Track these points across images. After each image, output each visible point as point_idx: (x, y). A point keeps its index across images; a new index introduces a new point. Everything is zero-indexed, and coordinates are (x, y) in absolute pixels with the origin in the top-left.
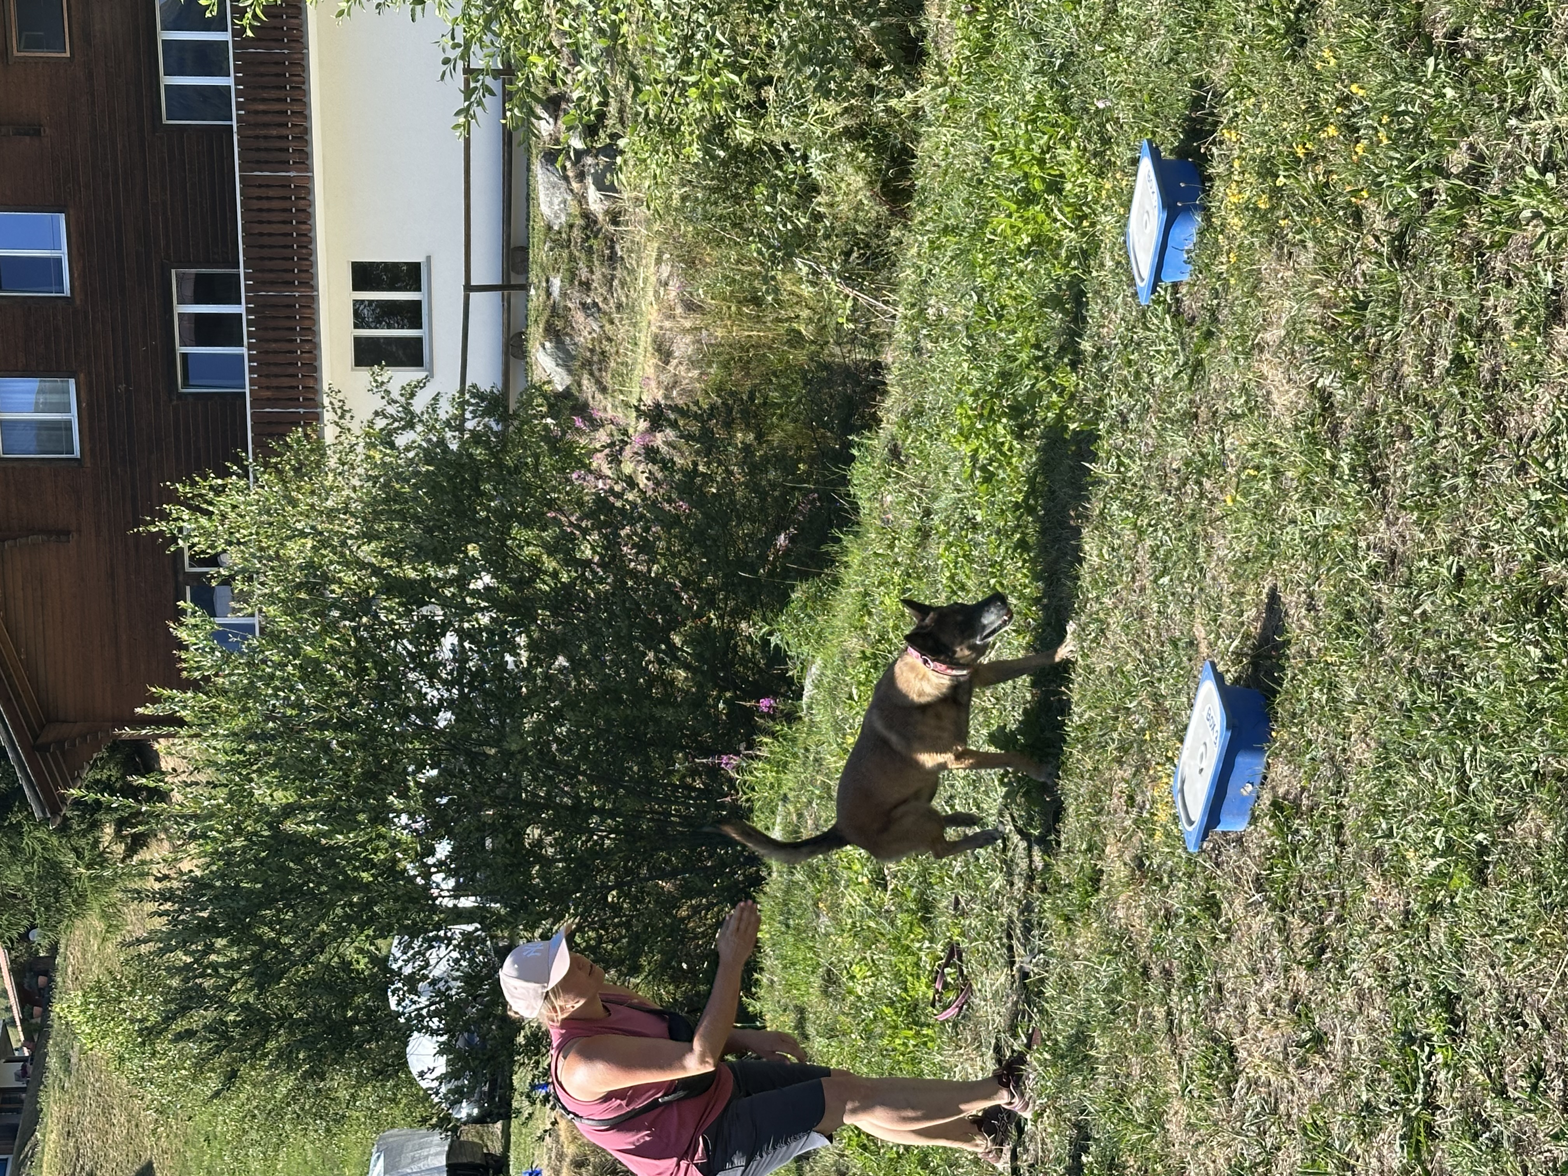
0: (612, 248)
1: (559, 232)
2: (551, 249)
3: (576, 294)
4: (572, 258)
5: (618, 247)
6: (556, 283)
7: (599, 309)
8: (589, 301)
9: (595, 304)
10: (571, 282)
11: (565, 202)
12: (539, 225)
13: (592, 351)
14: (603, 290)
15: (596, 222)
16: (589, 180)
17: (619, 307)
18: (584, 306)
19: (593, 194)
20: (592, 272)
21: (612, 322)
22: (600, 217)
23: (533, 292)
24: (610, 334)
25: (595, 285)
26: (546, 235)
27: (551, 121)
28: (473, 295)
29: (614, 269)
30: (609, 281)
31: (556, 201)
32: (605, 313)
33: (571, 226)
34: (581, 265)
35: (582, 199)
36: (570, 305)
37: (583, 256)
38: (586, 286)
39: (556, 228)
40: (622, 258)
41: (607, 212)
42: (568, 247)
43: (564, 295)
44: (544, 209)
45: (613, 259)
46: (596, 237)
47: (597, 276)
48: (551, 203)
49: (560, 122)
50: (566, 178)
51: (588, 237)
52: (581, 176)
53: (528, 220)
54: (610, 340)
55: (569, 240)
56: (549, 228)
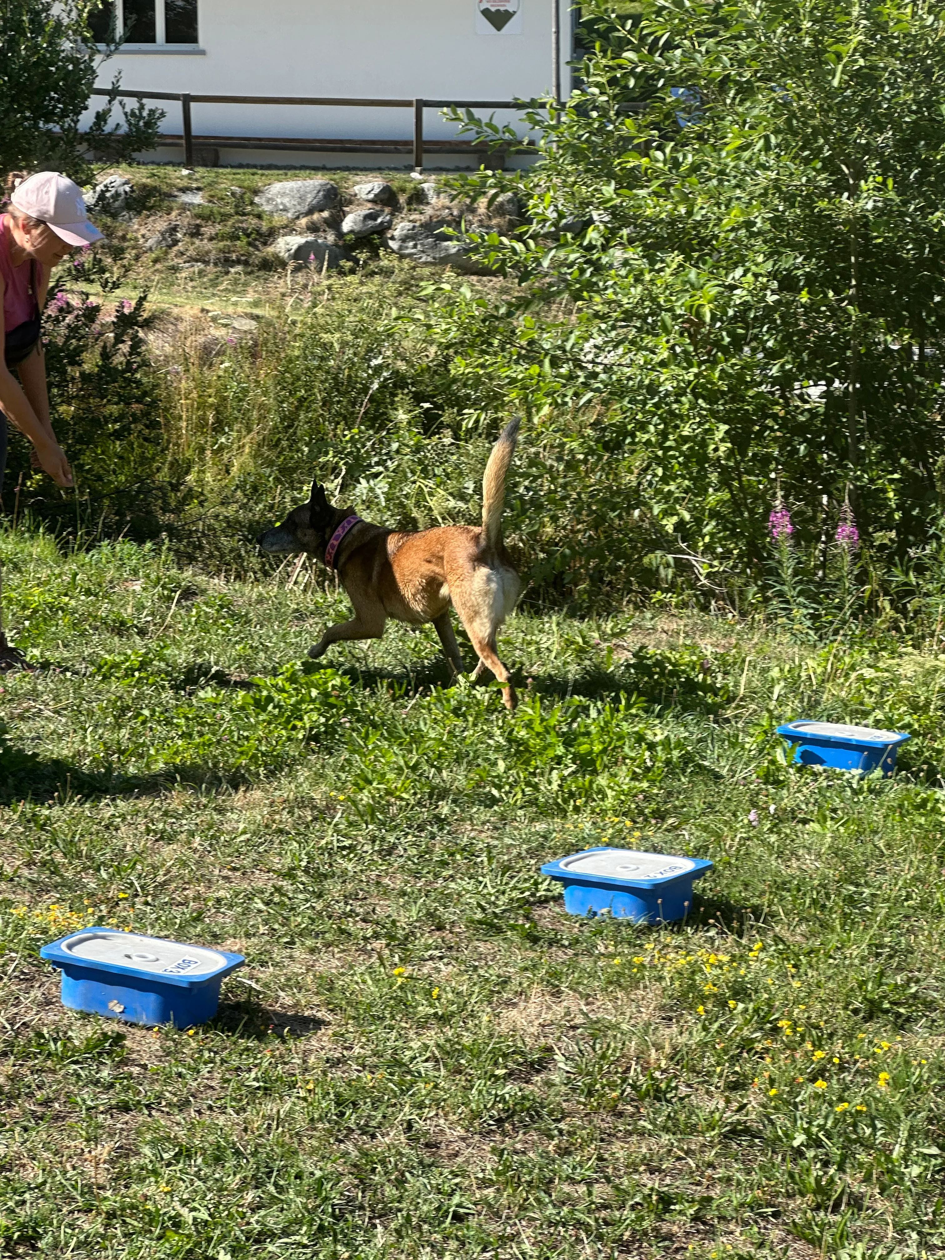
0: (238, 262)
1: (252, 203)
2: (233, 194)
3: (186, 220)
4: (225, 217)
5: (239, 268)
6: (197, 199)
7: (170, 247)
8: (179, 235)
9: (176, 242)
10: (198, 216)
11: (285, 210)
12: (258, 181)
13: (124, 238)
14: (191, 252)
15: (265, 244)
16: (310, 238)
17: (175, 269)
18: (173, 230)
19: (295, 241)
20: (211, 239)
21: (156, 261)
22: (271, 249)
23: (185, 172)
24: (143, 259)
25: (197, 242)
26: (249, 188)
27: (371, 196)
28: (179, 104)
29: (216, 264)
30: (201, 258)
31: (286, 200)
32: (166, 253)
33: (259, 216)
34: (218, 227)
35: (289, 229)
36: (174, 214)
37: (228, 229)
38: (195, 233)
39: (256, 200)
40: (227, 273)
41: (276, 256)
42: (237, 213)
43: (184, 207)
44: (277, 187)
45: (228, 263)
46: (249, 244)
47: (208, 245)
48: (283, 194)
49: (369, 205)
50: (310, 212)
51: (248, 236)
52: (313, 228)
53: (262, 167)
54: (137, 258)
55: (244, 214)
56: (256, 192)
